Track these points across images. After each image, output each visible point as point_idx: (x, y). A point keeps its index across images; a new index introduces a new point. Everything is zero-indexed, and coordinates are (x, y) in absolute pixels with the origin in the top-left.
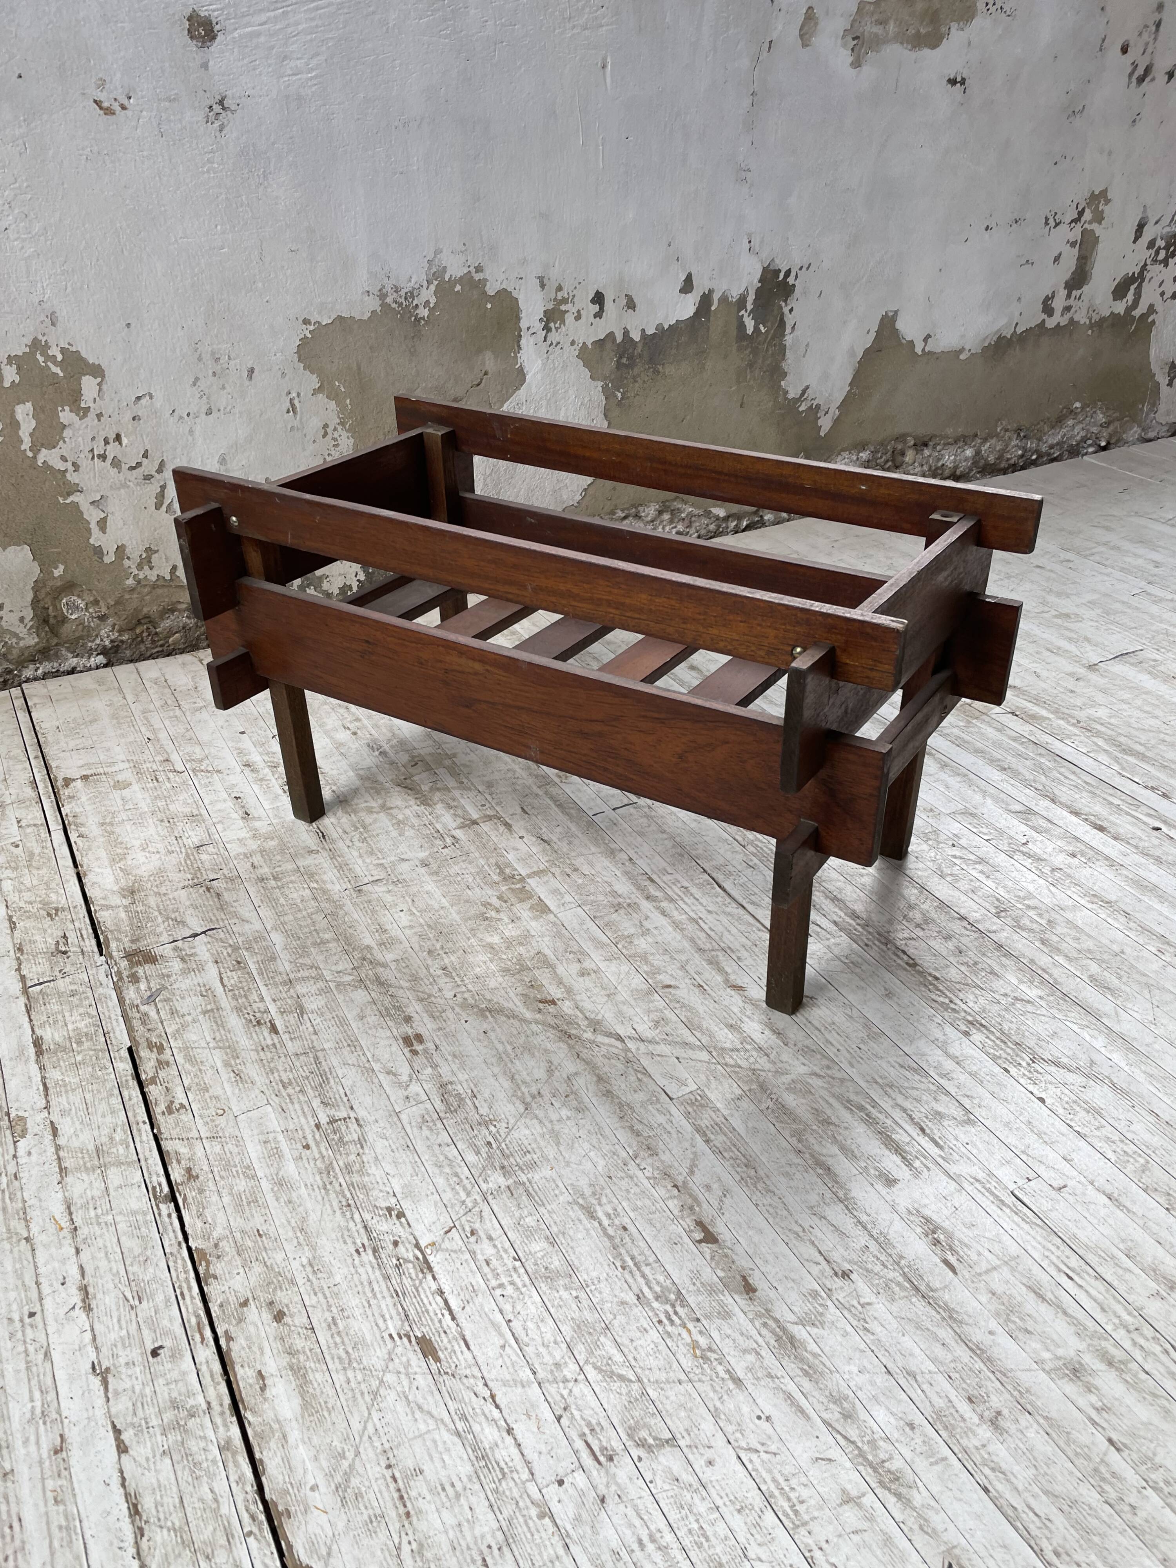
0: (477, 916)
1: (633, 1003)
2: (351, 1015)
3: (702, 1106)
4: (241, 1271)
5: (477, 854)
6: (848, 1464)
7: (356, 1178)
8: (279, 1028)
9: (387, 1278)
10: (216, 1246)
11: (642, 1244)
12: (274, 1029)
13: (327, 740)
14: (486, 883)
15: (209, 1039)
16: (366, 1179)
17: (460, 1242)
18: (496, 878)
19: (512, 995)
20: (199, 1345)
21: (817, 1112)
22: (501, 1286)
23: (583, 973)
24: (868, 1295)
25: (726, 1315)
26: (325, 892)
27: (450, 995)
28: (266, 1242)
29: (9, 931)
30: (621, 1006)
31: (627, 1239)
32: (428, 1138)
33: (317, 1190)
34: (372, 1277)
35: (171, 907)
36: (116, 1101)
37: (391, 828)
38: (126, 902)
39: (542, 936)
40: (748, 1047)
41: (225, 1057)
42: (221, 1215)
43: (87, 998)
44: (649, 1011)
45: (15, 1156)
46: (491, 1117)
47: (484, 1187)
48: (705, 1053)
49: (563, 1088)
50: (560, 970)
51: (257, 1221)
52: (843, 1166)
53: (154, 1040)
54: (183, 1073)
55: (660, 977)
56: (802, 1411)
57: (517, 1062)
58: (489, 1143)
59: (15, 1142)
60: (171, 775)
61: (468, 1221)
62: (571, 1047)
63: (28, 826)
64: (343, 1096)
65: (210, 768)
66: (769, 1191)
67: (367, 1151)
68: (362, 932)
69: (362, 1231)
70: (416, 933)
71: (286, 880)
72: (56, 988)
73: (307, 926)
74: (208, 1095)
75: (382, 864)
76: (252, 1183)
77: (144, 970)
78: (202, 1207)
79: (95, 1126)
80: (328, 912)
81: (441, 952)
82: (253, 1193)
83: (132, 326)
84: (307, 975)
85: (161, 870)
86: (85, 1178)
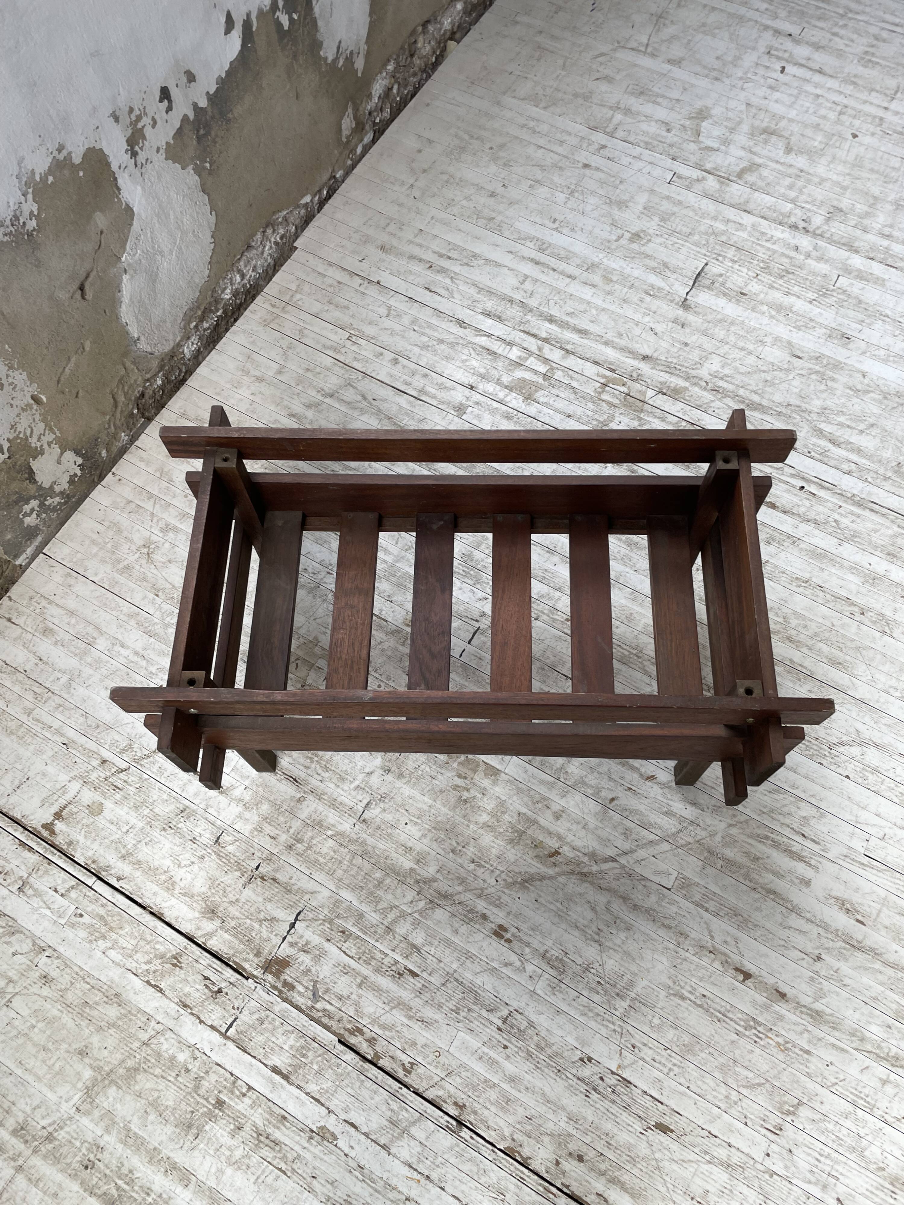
0: (458, 802)
1: (601, 825)
2: (448, 934)
3: (689, 886)
4: (538, 1146)
6: (875, 1064)
7: (549, 1051)
8: (416, 971)
9: (613, 1102)
10: (513, 1140)
11: (718, 1000)
12: (414, 975)
15: (382, 1005)
16: (554, 1048)
17: (632, 1056)
19: (530, 861)
20: (555, 1199)
21: (747, 854)
22: (670, 1070)
23: (557, 816)
24: (837, 964)
25: (781, 1018)
26: (342, 834)
27: (493, 882)
28: (536, 1121)
29: (159, 994)
30: (596, 832)
31: (710, 1002)
32: (564, 999)
33: (534, 1071)
34: (606, 1106)
35: (252, 909)
36: (369, 1083)
38: (217, 923)
39: (510, 797)
40: (685, 824)
41: (404, 1013)
42: (498, 1120)
43: (273, 1019)
44: (615, 827)
45: (346, 1155)
46: (586, 963)
47: (617, 1013)
48: (666, 843)
49: (608, 917)
50: (542, 822)
51: (521, 1111)
52: (780, 885)
53: (350, 1027)
54: (389, 1040)
55: (603, 795)
56: (843, 1050)
57: (571, 913)
58: (599, 982)
59: (336, 1145)
60: (122, 775)
61: (625, 1041)
62: (592, 883)
63: (68, 891)
64: (495, 998)
65: (146, 752)
66: (756, 926)
68: (397, 859)
69: (578, 1082)
70: (431, 840)
71: (306, 838)
72: (245, 1023)
73: (358, 874)
74: (419, 1047)
75: (358, 786)
76: (497, 1090)
77: (288, 975)
78: (484, 1122)
79: (373, 1108)
80: (360, 853)
81: (460, 848)
82: (503, 1096)
84: (394, 916)
85: (213, 880)
86: (402, 1144)
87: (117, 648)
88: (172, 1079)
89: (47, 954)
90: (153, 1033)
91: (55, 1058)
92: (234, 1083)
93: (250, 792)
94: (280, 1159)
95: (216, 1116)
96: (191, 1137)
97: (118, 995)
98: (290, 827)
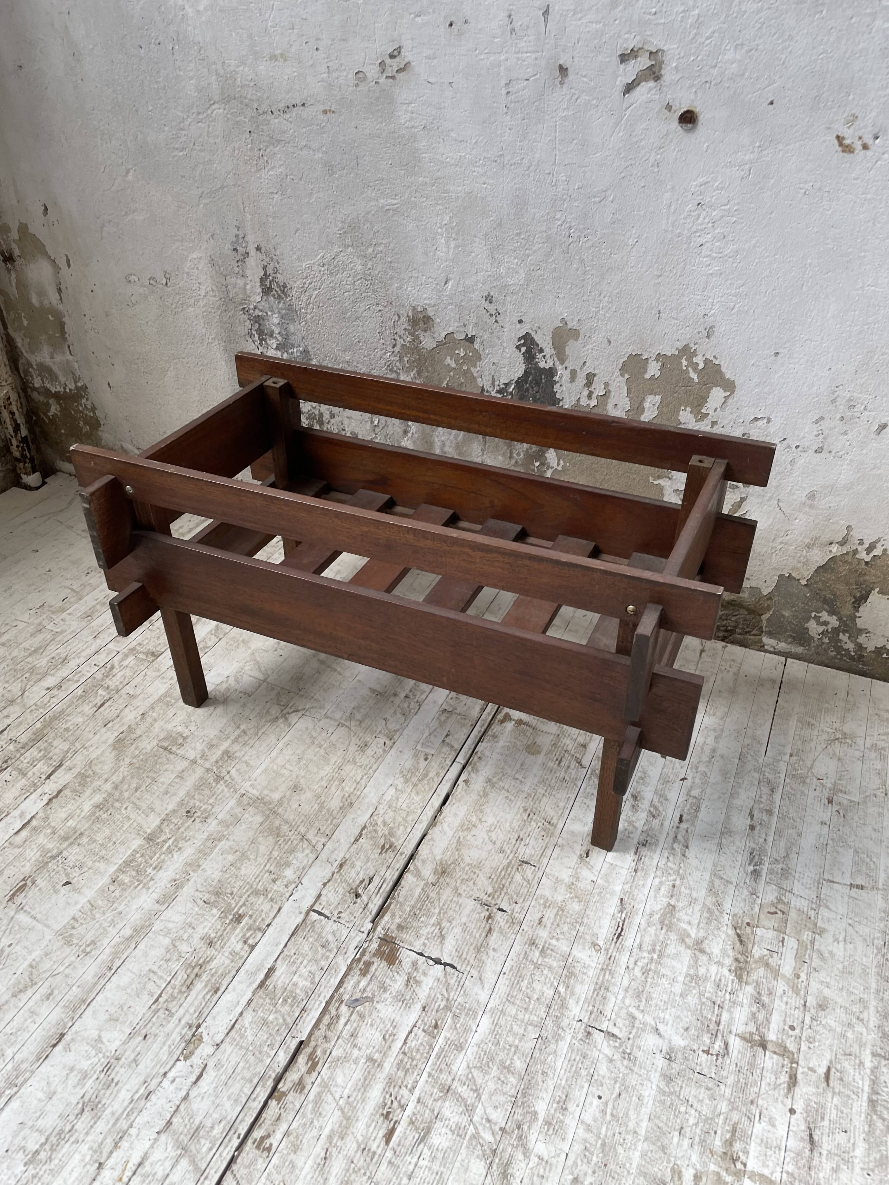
5: (728, 1092)
8: (394, 1139)
12: (389, 1136)
13: (723, 817)
14: (701, 1142)
15: (347, 1091)
26: (563, 1006)
29: (352, 840)
35: (451, 913)
36: (247, 1091)
37: (681, 979)
38: (432, 879)
41: (336, 1127)
43: (327, 958)
45: (165, 1074)
53: (319, 1052)
54: (302, 1110)
59: (178, 1060)
60: (575, 764)
63: (448, 744)
68: (546, 1090)
70: (585, 1141)
71: (549, 961)
72: (323, 928)
73: (515, 1035)
74: (292, 1156)
75: (634, 1018)
77: (379, 966)
79: (217, 1101)
80: (544, 1034)
83: (780, 356)
84: (466, 1096)
85: (479, 866)
86: (169, 1149)
87: (713, 735)
88: (266, 869)
89: (388, 742)
90: (314, 842)
91: (292, 768)
92: (259, 929)
93: (589, 887)
94: (172, 995)
95: (226, 917)
96: (206, 897)
97: (351, 804)
98: (558, 939)
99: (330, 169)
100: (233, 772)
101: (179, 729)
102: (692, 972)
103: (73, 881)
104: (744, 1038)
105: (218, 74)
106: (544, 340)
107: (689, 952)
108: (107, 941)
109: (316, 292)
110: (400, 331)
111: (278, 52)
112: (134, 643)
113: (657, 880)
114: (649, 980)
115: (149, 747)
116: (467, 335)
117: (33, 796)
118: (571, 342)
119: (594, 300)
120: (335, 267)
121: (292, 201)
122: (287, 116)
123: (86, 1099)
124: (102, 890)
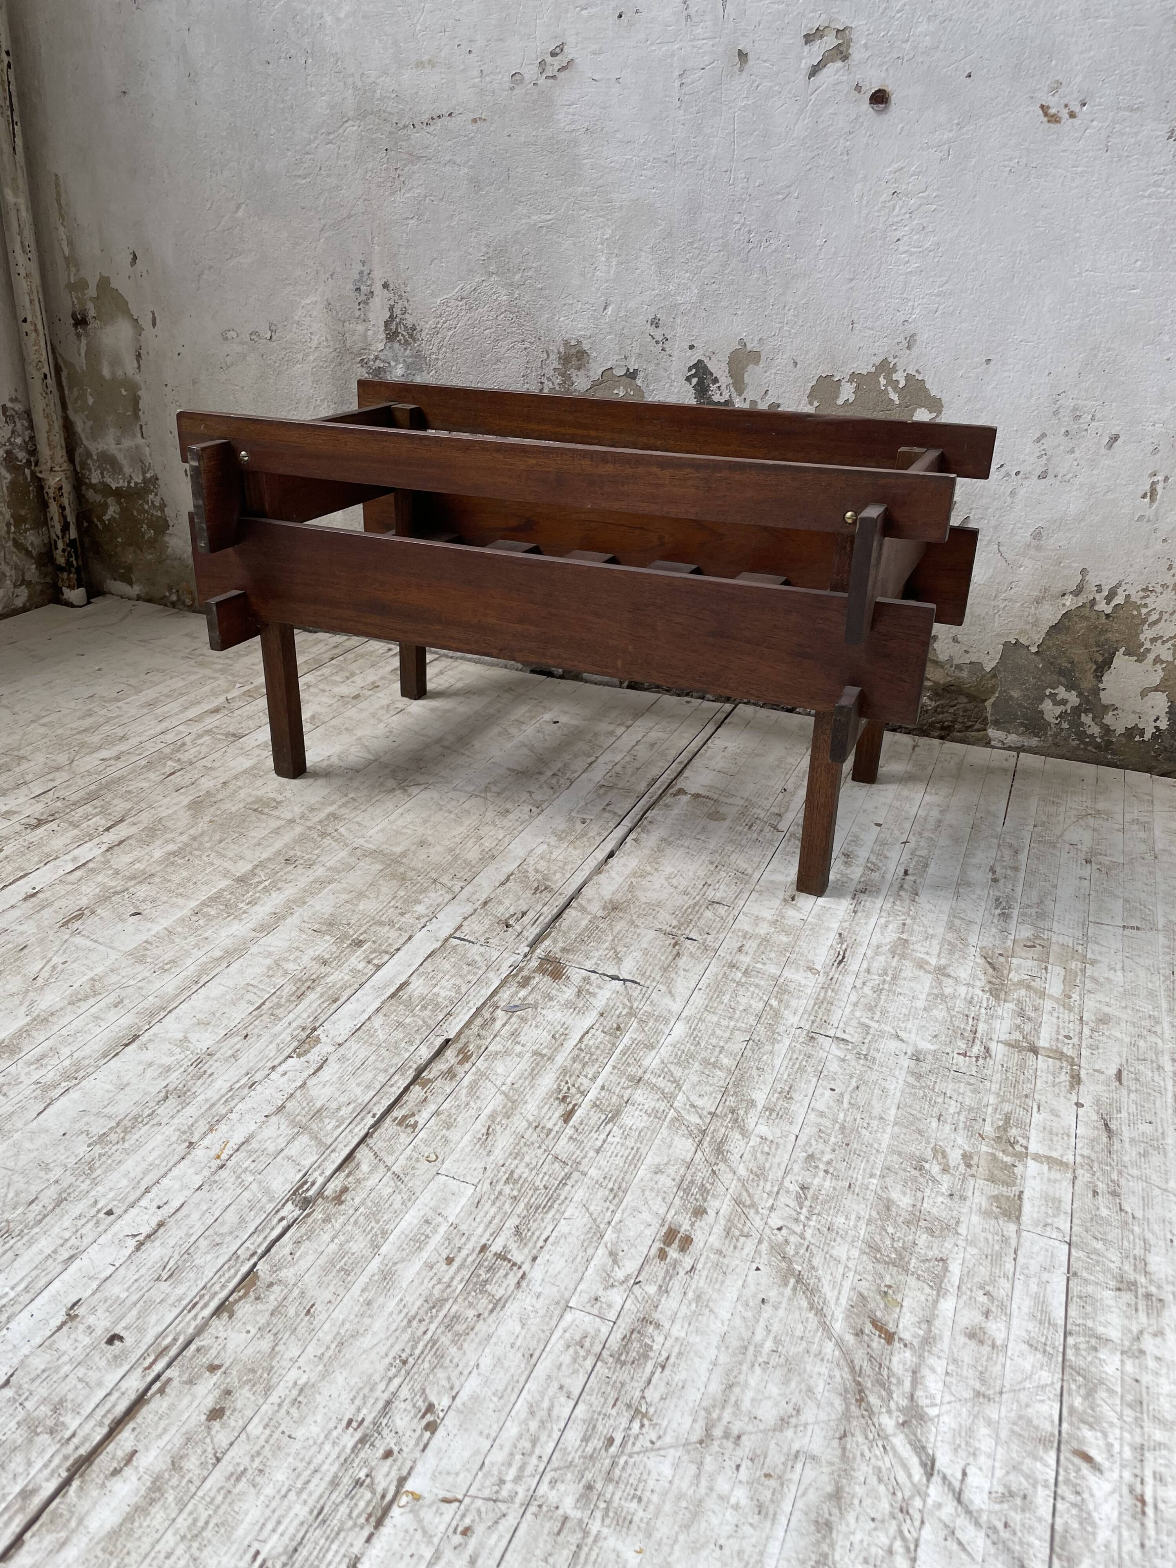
0: (912, 1157)
1: (1004, 1434)
2: (651, 1160)
4: (253, 1331)
5: (995, 1087)
7: (445, 1340)
8: (574, 1119)
9: (334, 1485)
10: (271, 1285)
12: (567, 1117)
13: (957, 872)
14: (967, 1128)
15: (509, 1081)
16: (453, 1350)
17: (442, 1528)
18: (988, 1129)
19: (847, 1283)
20: (140, 1370)
23: (974, 1334)
26: (777, 1015)
27: (775, 1221)
28: (303, 1324)
29: (498, 884)
30: (981, 1423)
32: (560, 1366)
33: (403, 1315)
34: (325, 1468)
35: (628, 940)
36: (383, 1079)
37: (923, 997)
38: (600, 913)
39: (971, 1243)
41: (499, 1109)
42: (311, 1258)
43: (475, 974)
44: (1016, 1468)
45: (274, 1068)
46: (651, 1410)
47: (544, 1488)
49: (775, 1458)
50: (947, 1303)
51: (324, 1296)
53: (471, 1047)
54: (454, 1094)
55: (1087, 1433)
57: (758, 1370)
58: (611, 1441)
59: (290, 1056)
60: (769, 828)
61: (479, 1511)
62: (846, 1416)
63: (611, 810)
64: (544, 1237)
67: (490, 1320)
68: (764, 1083)
69: (380, 1404)
70: (819, 1124)
71: (755, 980)
72: (467, 950)
73: (719, 1038)
74: (444, 1133)
75: (868, 1027)
76: (368, 1252)
77: (542, 982)
78: (309, 1236)
79: (344, 1087)
80: (756, 1038)
81: (822, 1166)
82: (356, 1263)
83: (992, 363)
84: (662, 1086)
85: (659, 904)
86: (283, 1127)
88: (391, 905)
89: (534, 809)
90: (449, 885)
91: (416, 828)
92: (385, 953)
93: (798, 924)
94: (277, 1004)
95: (343, 942)
96: (316, 927)
97: (493, 857)
98: (764, 964)
99: (476, 184)
100: (342, 830)
101: (271, 795)
102: (936, 991)
103: (144, 913)
104: (1007, 1044)
105: (355, 88)
106: (719, 368)
107: (930, 976)
108: (189, 961)
109: (450, 333)
110: (549, 371)
111: (425, 58)
112: (210, 726)
113: (882, 920)
114: (883, 997)
115: (234, 809)
116: (628, 370)
117: (89, 845)
118: (750, 367)
119: (777, 314)
120: (476, 300)
121: (430, 226)
122: (430, 129)
123: (171, 1088)
124: (182, 920)
